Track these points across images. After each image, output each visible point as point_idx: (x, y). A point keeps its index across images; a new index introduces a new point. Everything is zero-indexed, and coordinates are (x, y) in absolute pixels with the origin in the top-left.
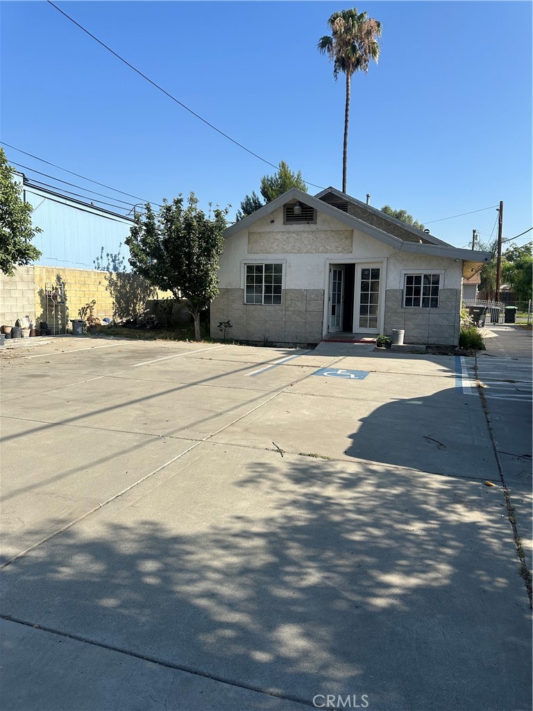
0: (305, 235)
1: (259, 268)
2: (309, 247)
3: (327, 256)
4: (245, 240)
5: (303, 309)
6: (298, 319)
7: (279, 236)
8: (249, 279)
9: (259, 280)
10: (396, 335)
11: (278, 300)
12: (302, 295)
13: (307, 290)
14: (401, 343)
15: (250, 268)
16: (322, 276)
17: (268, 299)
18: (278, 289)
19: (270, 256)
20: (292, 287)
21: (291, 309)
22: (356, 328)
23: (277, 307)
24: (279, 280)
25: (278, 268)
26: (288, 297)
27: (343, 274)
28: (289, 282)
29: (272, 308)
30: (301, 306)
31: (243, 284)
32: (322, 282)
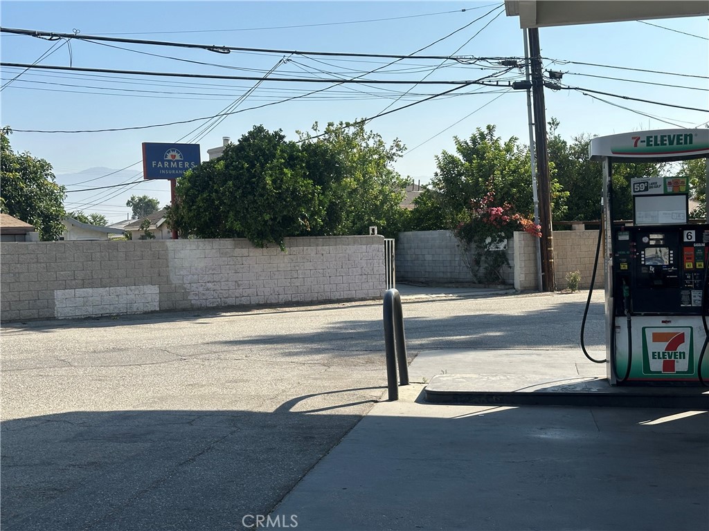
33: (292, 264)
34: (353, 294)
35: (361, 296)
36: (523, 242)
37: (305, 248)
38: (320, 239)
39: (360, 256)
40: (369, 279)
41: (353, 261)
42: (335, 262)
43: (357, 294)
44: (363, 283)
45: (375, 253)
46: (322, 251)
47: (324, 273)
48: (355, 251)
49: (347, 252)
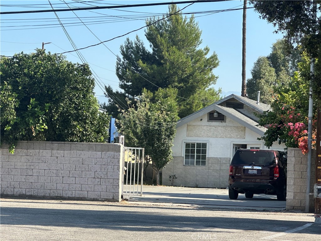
0: (220, 128)
1: (193, 145)
2: (222, 134)
3: (232, 140)
4: (185, 129)
5: (218, 168)
6: (216, 174)
7: (205, 128)
8: (187, 151)
9: (193, 152)
11: (204, 163)
12: (218, 161)
13: (220, 158)
15: (187, 145)
16: (229, 150)
17: (198, 163)
18: (204, 157)
19: (199, 139)
20: (213, 156)
21: (211, 168)
23: (204, 167)
24: (204, 152)
25: (204, 145)
26: (210, 162)
29: (200, 168)
30: (217, 167)
31: (183, 154)
32: (229, 154)
33: (28, 164)
34: (85, 194)
35: (92, 197)
36: (293, 159)
37: (41, 151)
38: (56, 144)
39: (94, 161)
40: (103, 183)
41: (87, 165)
42: (69, 165)
43: (89, 195)
44: (96, 186)
45: (110, 159)
46: (56, 154)
47: (58, 173)
48: (90, 156)
49: (81, 156)
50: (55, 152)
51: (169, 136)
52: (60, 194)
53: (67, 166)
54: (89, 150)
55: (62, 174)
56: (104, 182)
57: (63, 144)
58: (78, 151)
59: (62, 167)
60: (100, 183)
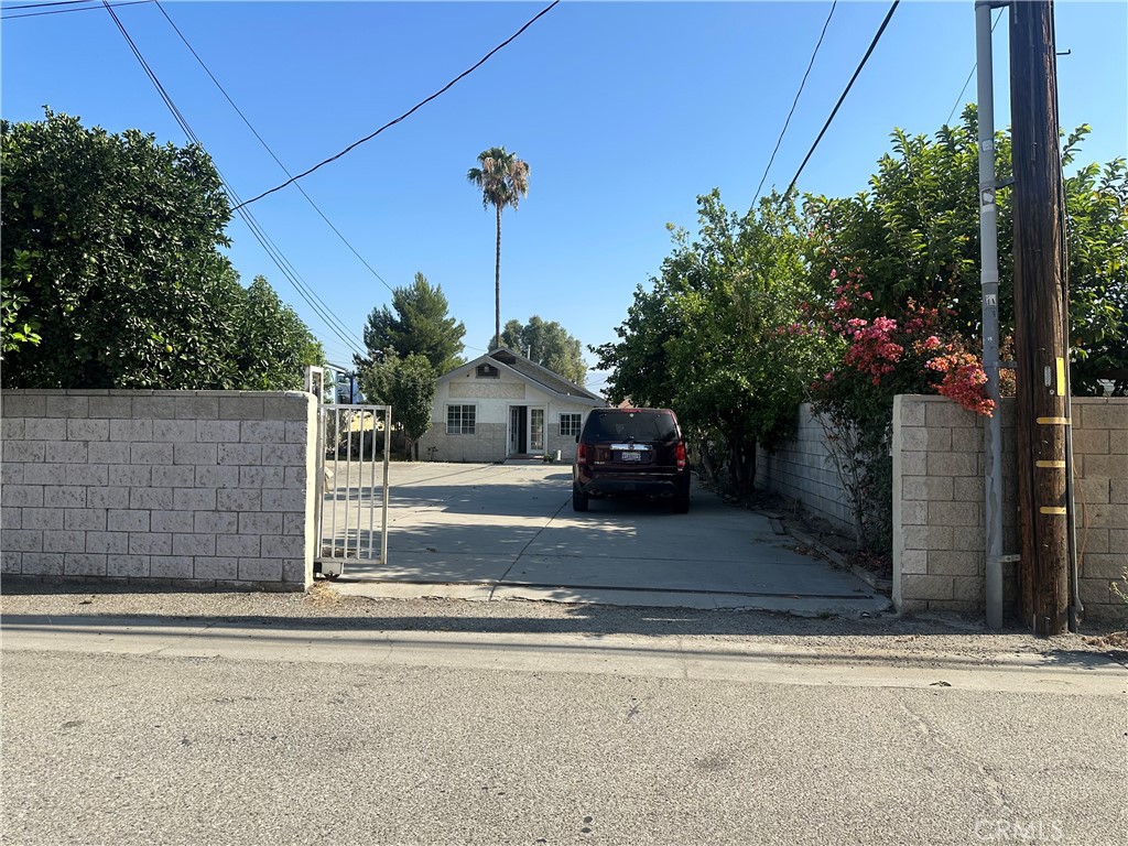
0: (492, 386)
1: (458, 408)
2: (495, 394)
3: (507, 400)
4: (447, 387)
6: (488, 444)
7: (473, 386)
8: (450, 416)
9: (458, 416)
10: (556, 453)
11: (472, 431)
12: (491, 427)
13: (493, 424)
14: (559, 459)
15: (451, 408)
16: (505, 414)
17: (465, 431)
18: (472, 423)
19: (466, 400)
20: (483, 422)
21: (482, 437)
22: (529, 450)
23: (472, 435)
24: (473, 416)
25: (473, 408)
26: (480, 429)
27: (519, 413)
28: (481, 418)
29: (468, 436)
30: (490, 435)
31: (446, 420)
32: (505, 418)
34: (184, 568)
35: (211, 577)
36: (923, 434)
38: (80, 399)
39: (213, 452)
40: (245, 527)
41: (189, 467)
42: (126, 468)
43: (198, 569)
44: (223, 537)
45: (271, 445)
46: (83, 433)
47: (89, 498)
48: (199, 436)
49: (168, 438)
50: (76, 424)
51: (427, 397)
52: (99, 569)
53: (121, 473)
54: (196, 414)
55: (102, 499)
56: (250, 525)
57: (107, 398)
58: (157, 421)
59: (104, 475)
60: (235, 527)
